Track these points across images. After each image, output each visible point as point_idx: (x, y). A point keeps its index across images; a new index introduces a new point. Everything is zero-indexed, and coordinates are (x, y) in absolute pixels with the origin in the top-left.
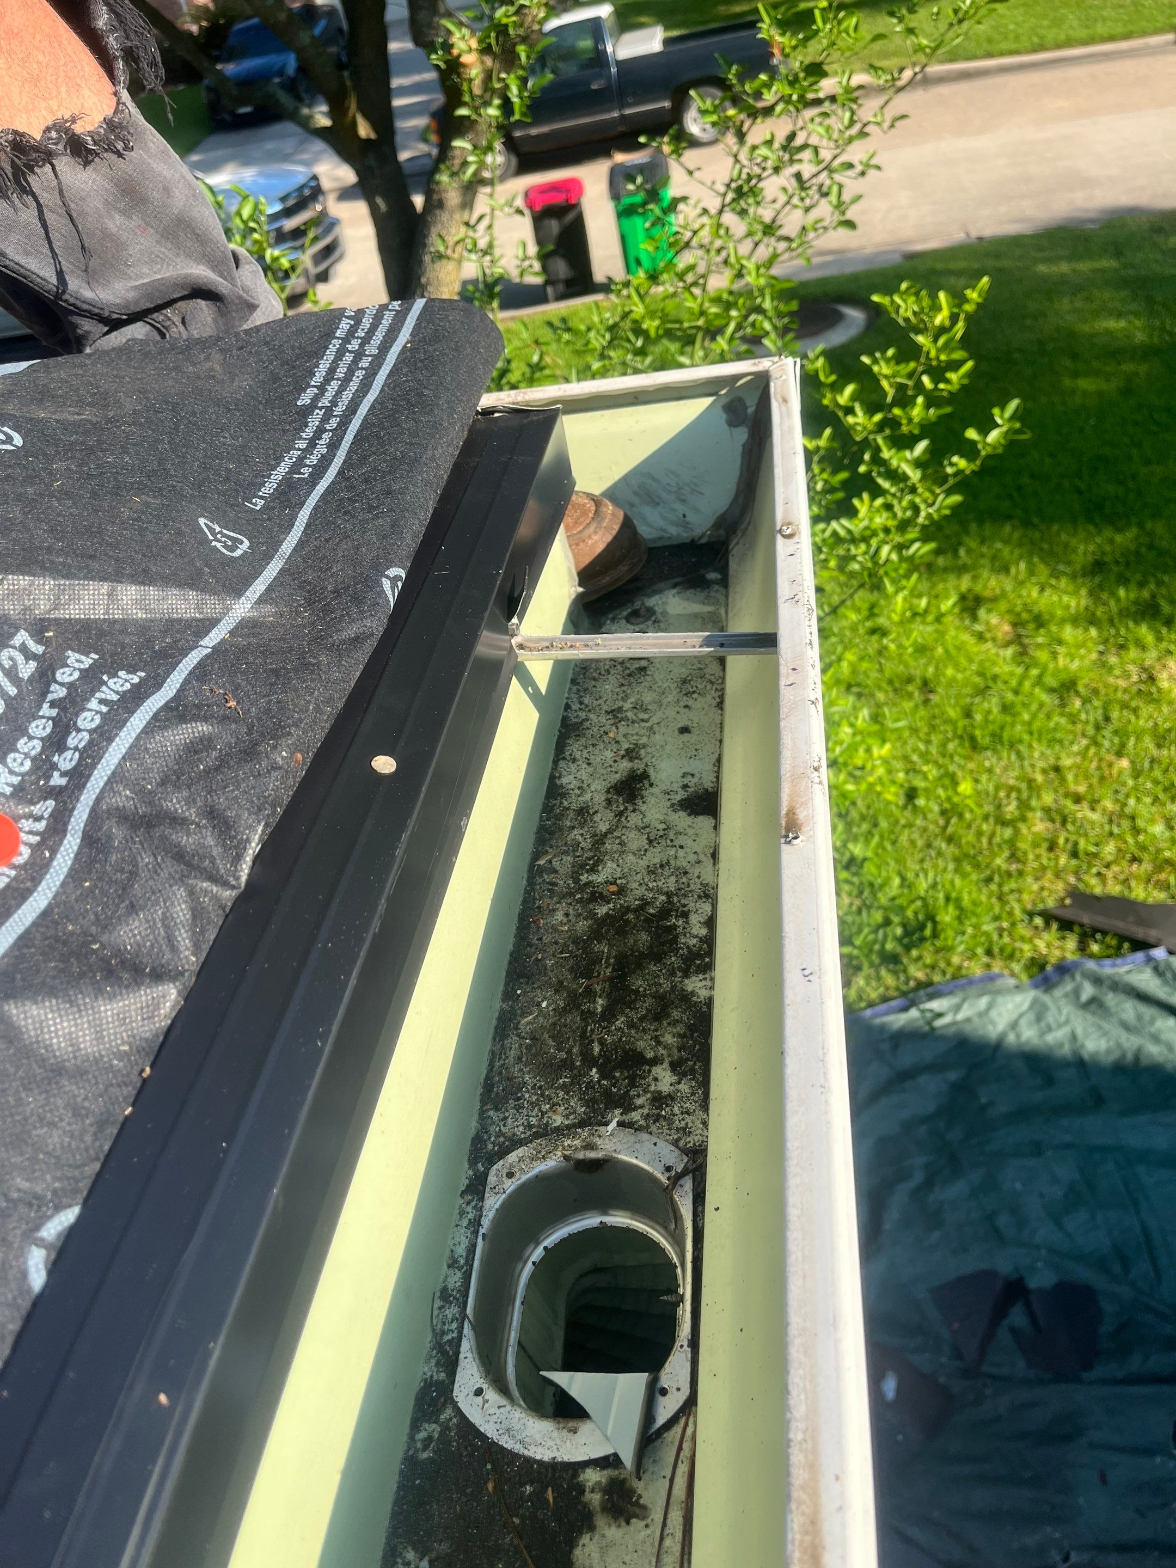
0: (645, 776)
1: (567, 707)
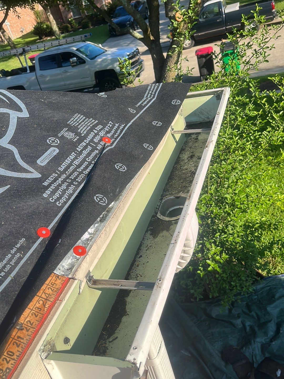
0: (194, 155)
1: (183, 147)
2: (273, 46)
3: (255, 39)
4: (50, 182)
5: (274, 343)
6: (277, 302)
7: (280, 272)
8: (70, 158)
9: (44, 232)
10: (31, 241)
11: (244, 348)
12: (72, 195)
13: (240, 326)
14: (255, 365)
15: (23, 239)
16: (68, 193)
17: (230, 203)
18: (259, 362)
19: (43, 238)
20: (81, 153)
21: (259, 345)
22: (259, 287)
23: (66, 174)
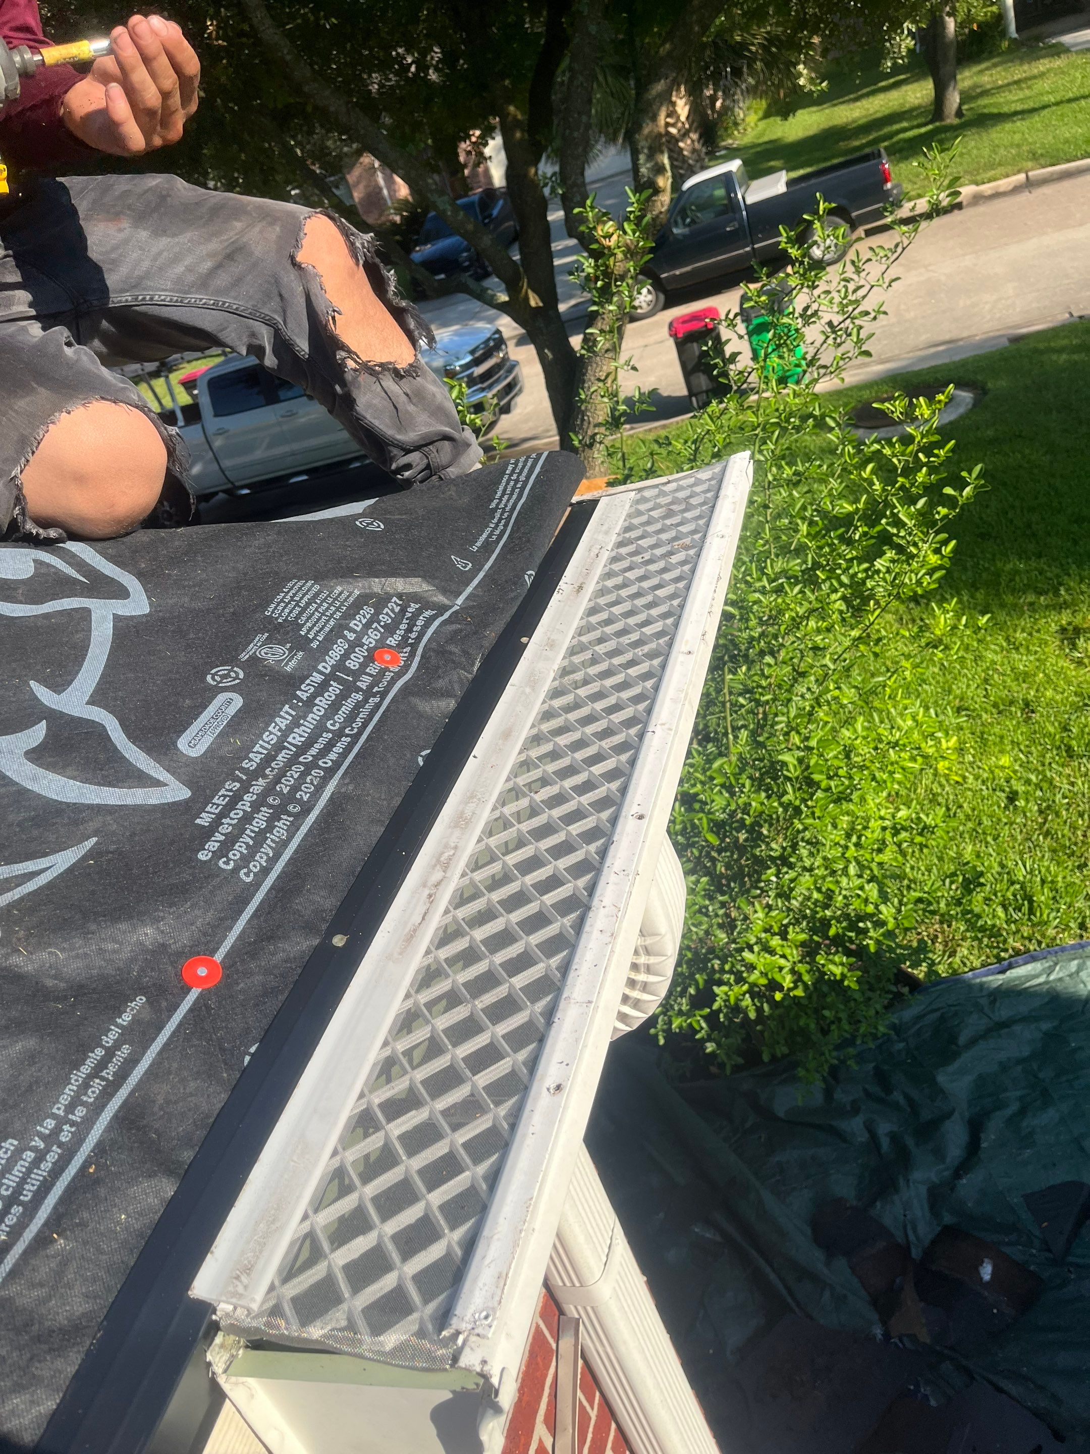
2: (882, 309)
3: (823, 296)
4: (217, 811)
5: (964, 1181)
6: (966, 1057)
7: (968, 964)
8: (276, 724)
9: (202, 972)
10: (164, 1004)
11: (878, 1204)
12: (285, 844)
13: (862, 1137)
14: (916, 1253)
15: (141, 1000)
16: (272, 840)
17: (797, 778)
18: (927, 1243)
19: (200, 990)
20: (310, 703)
21: (923, 1190)
22: (908, 1014)
23: (265, 776)
